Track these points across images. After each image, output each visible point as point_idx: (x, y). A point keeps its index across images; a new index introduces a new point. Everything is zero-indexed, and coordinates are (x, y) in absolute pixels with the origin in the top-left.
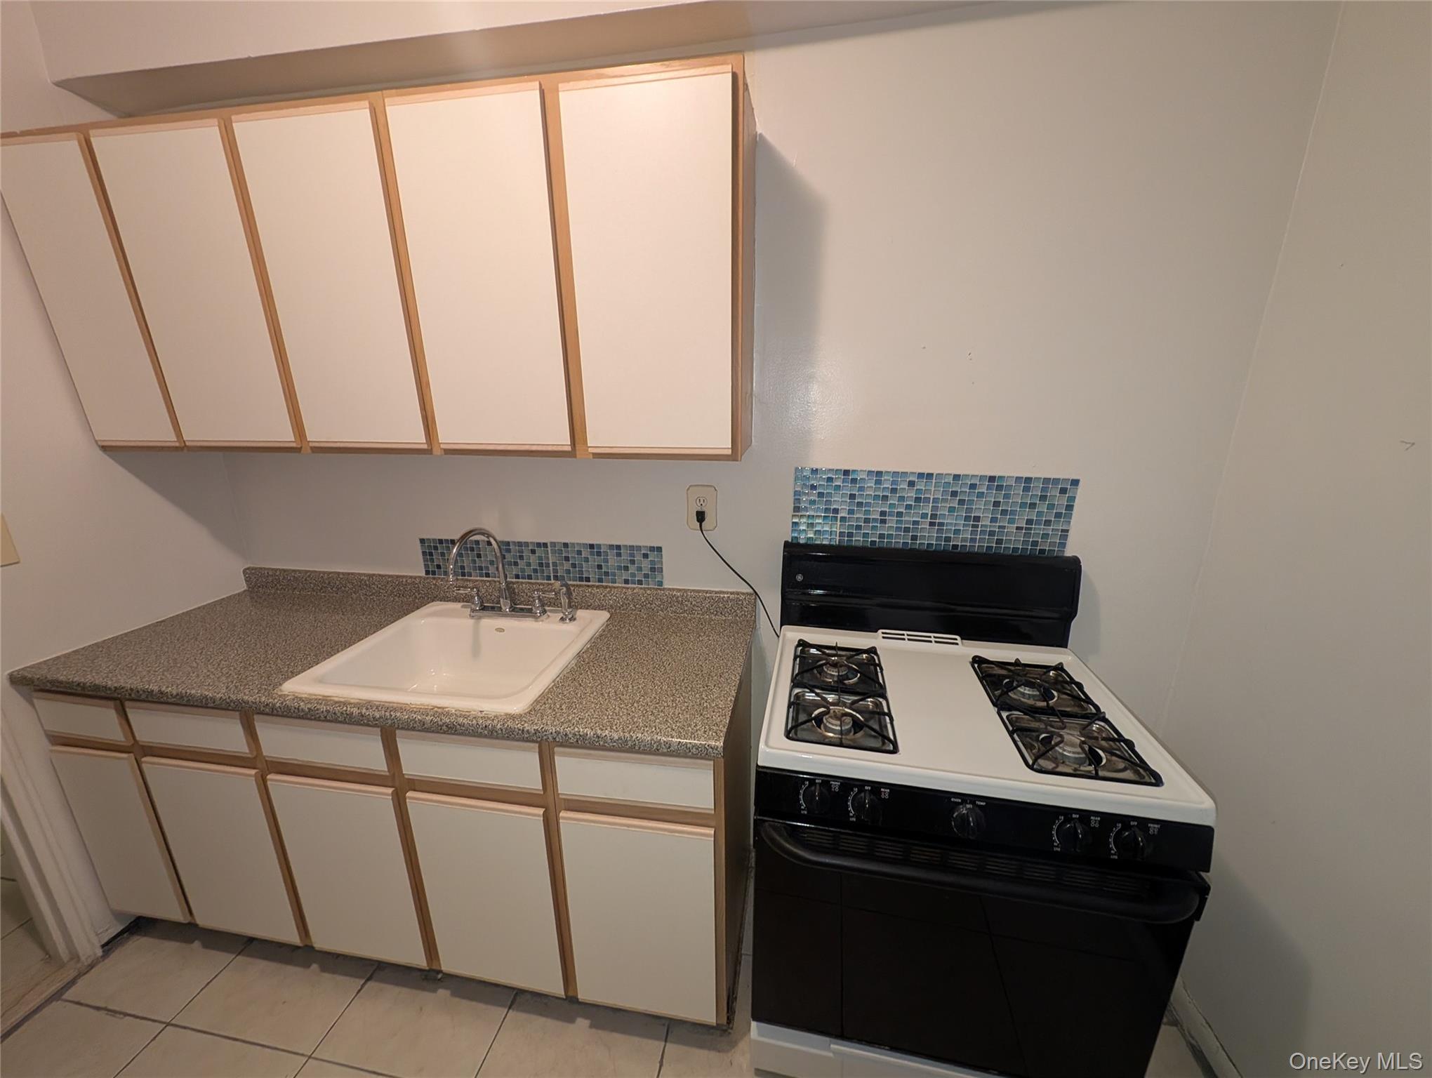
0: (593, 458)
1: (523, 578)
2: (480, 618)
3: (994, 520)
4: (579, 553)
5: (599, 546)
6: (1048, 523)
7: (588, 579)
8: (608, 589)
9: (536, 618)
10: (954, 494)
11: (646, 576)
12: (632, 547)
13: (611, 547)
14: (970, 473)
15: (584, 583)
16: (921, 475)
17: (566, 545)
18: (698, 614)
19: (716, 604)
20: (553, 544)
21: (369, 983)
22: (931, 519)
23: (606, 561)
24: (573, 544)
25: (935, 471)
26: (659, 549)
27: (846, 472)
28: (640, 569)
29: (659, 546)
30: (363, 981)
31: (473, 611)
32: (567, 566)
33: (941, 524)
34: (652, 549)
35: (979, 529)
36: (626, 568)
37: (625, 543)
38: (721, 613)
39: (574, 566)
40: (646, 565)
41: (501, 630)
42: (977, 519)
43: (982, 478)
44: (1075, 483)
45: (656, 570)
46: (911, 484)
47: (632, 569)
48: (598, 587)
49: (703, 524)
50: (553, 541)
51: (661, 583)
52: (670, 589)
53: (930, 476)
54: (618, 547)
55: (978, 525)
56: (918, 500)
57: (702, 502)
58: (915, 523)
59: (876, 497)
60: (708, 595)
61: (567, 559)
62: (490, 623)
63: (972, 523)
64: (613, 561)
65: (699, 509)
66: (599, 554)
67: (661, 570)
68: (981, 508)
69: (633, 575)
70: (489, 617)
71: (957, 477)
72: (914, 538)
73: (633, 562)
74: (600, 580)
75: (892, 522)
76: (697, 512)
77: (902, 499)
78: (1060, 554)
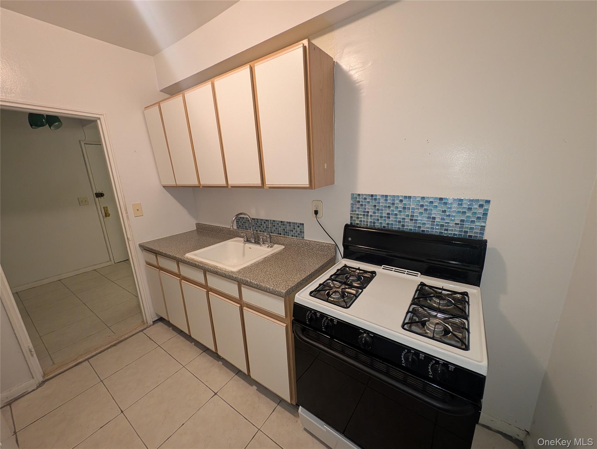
0: (269, 188)
1: (262, 232)
2: (246, 243)
3: (443, 219)
4: (278, 224)
5: (284, 222)
6: (473, 222)
7: (280, 234)
8: (286, 238)
9: (261, 245)
10: (422, 206)
11: (299, 234)
12: (294, 223)
13: (288, 222)
14: (429, 196)
15: (279, 235)
16: (405, 197)
17: (274, 221)
18: (315, 250)
19: (321, 247)
20: (270, 220)
21: (204, 353)
22: (410, 217)
23: (286, 228)
24: (276, 221)
25: (412, 195)
26: (303, 224)
27: (372, 196)
28: (297, 231)
29: (303, 223)
30: (203, 352)
31: (245, 241)
32: (274, 228)
33: (417, 220)
34: (301, 224)
35: (435, 223)
36: (292, 231)
37: (292, 222)
38: (323, 251)
39: (276, 229)
40: (298, 229)
41: (250, 248)
42: (434, 218)
43: (436, 198)
44: (488, 202)
45: (302, 232)
46: (401, 201)
47: (294, 231)
48: (283, 237)
49: (317, 215)
50: (270, 219)
51: (303, 238)
52: (306, 240)
53: (410, 197)
54: (290, 223)
55: (435, 221)
56: (404, 208)
57: (317, 207)
58: (404, 219)
59: (385, 207)
60: (318, 243)
61: (274, 226)
62: (248, 245)
63: (431, 220)
64: (288, 228)
65: (316, 209)
66: (284, 225)
67: (303, 232)
68: (435, 213)
69: (295, 234)
70: (248, 244)
71: (423, 198)
72: (403, 226)
73: (294, 229)
74: (284, 235)
75: (392, 218)
76: (315, 211)
77: (397, 207)
78: (480, 239)
